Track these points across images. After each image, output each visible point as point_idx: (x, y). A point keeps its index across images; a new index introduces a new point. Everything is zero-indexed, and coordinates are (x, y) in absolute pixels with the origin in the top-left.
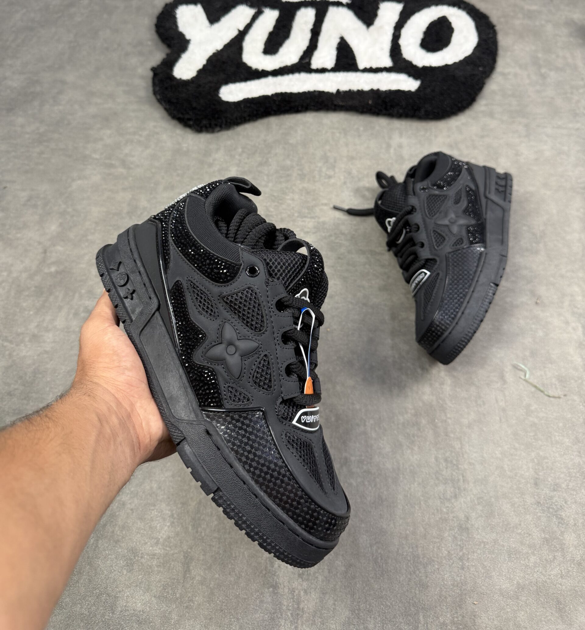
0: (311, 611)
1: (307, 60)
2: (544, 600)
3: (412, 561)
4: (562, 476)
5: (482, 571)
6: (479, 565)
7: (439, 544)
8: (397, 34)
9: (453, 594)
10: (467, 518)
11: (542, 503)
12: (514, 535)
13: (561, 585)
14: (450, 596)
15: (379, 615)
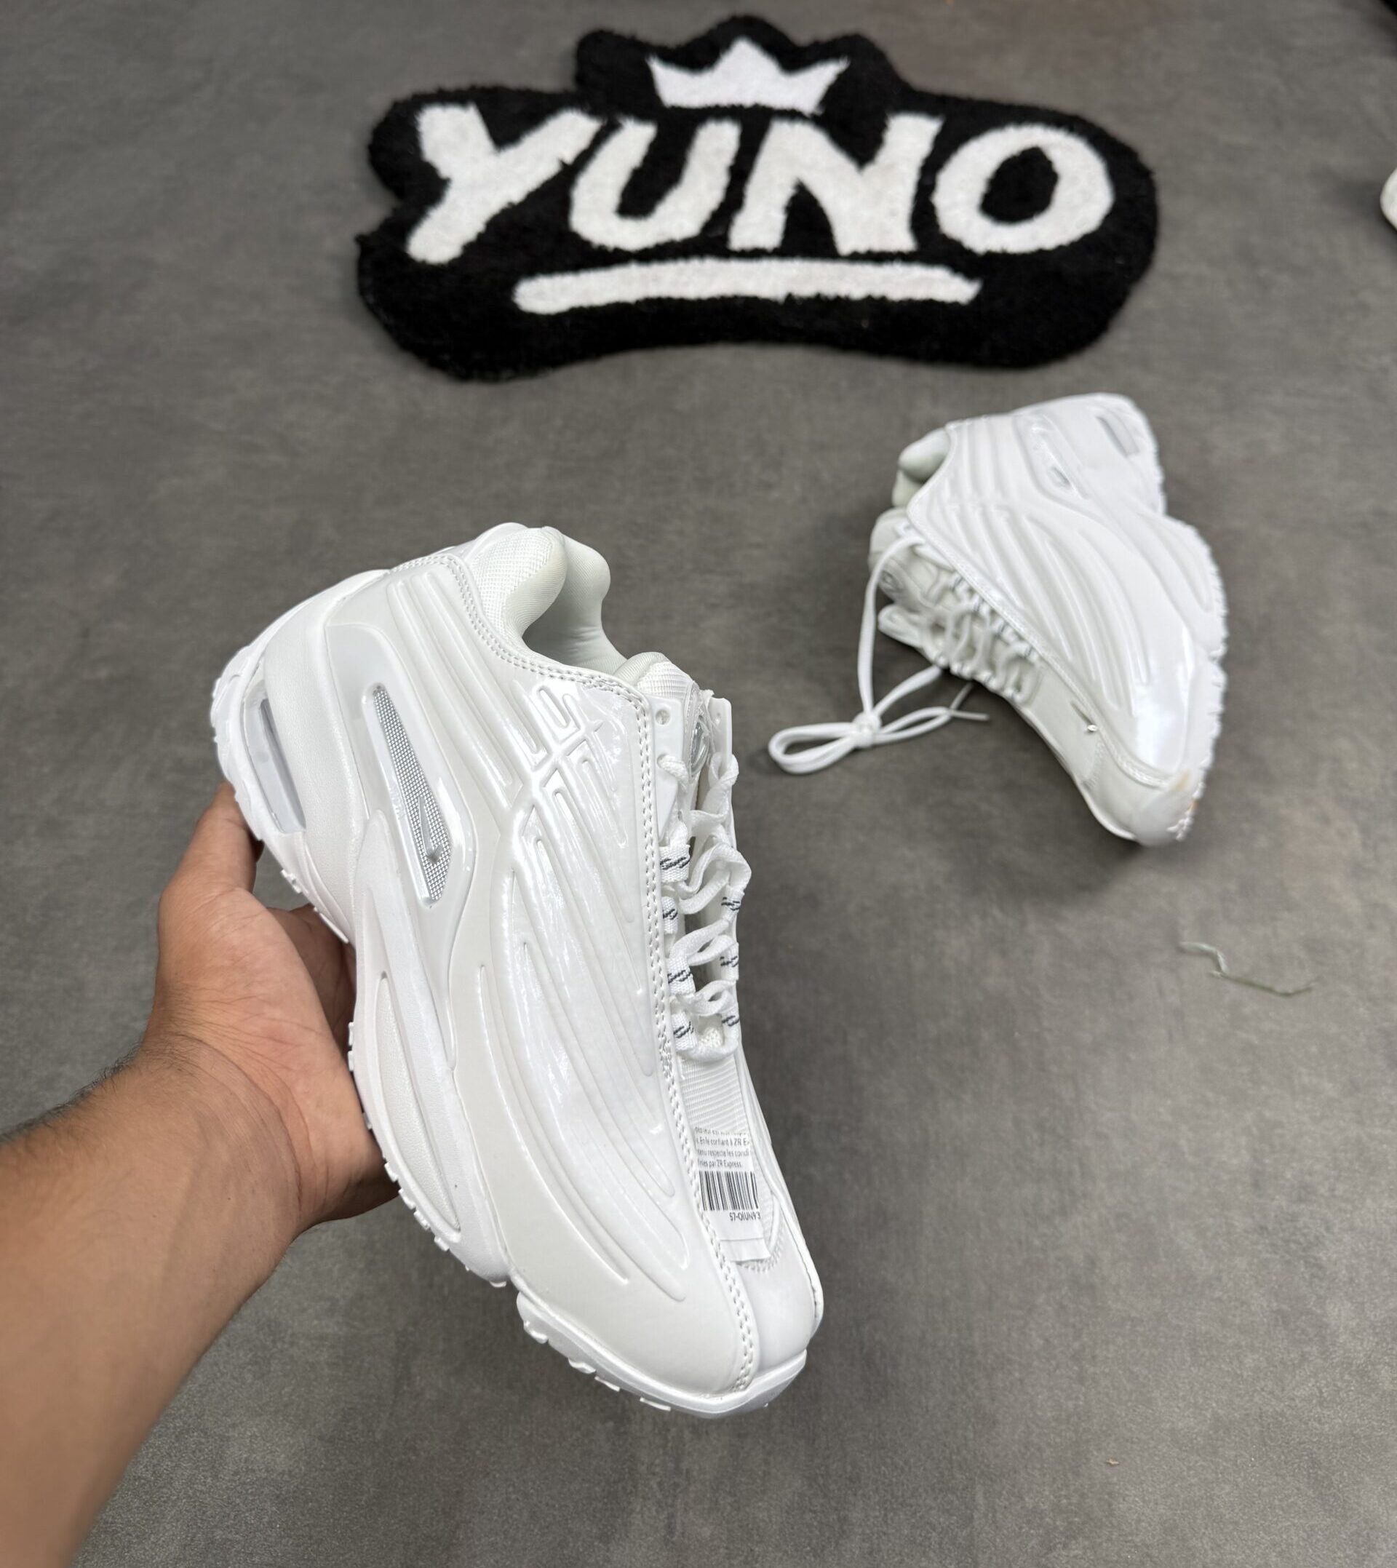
0: (708, 1477)
1: (720, 232)
2: (1279, 1458)
3: (957, 1362)
4: (1318, 1167)
5: (1129, 1387)
6: (1121, 1372)
7: (1022, 1322)
8: (928, 182)
9: (1058, 1440)
10: (1092, 1262)
11: (1270, 1228)
12: (1204, 1302)
13: (1319, 1422)
14: (1049, 1445)
15: (877, 1488)
